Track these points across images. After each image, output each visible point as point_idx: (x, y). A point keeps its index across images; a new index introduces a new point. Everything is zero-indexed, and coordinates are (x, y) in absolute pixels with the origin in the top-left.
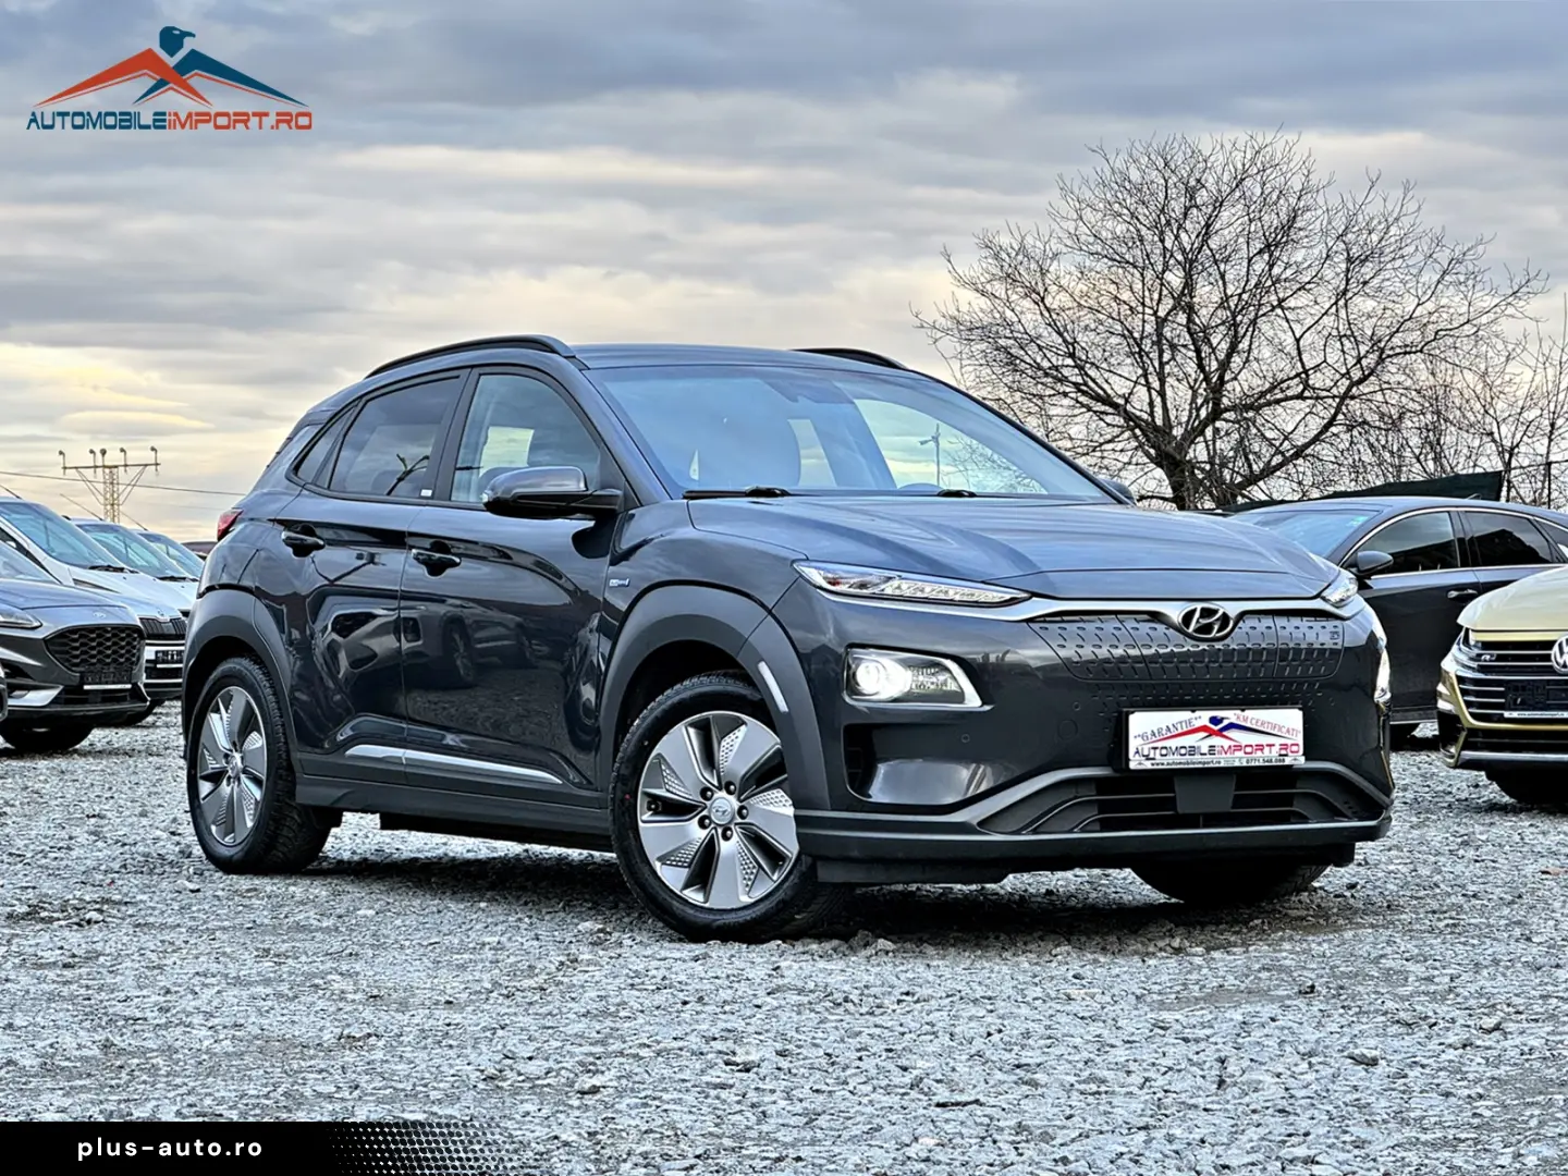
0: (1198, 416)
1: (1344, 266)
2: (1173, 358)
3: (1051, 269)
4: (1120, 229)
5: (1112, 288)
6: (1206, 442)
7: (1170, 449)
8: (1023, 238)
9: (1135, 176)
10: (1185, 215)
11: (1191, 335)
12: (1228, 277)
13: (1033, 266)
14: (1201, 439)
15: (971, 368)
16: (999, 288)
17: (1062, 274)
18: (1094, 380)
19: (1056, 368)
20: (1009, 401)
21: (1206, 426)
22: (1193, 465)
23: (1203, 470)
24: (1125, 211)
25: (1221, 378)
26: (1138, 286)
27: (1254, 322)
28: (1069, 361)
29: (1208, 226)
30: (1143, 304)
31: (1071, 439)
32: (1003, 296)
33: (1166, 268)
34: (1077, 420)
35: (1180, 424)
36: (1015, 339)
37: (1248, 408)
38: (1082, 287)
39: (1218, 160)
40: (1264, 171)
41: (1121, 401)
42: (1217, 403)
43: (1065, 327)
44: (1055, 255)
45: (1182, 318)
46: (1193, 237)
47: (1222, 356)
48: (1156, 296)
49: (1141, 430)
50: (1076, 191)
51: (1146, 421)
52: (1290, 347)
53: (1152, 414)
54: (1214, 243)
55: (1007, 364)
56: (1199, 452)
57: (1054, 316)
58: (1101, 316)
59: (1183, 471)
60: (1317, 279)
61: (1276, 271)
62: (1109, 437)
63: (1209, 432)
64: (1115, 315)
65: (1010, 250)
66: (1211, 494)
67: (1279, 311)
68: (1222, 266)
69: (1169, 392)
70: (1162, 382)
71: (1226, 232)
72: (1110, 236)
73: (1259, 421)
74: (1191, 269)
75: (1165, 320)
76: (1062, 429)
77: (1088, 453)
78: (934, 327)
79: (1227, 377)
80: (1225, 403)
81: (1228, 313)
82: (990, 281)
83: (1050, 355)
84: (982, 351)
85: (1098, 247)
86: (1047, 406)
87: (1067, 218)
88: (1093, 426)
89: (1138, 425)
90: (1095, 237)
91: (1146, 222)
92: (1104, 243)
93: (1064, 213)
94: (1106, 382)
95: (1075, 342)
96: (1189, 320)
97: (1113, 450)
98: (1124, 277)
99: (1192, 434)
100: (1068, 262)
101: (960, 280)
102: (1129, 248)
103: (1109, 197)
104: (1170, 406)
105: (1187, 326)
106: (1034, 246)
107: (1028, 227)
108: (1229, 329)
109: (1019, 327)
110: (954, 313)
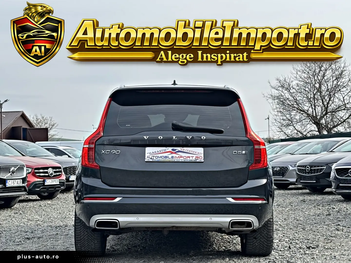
0: (323, 114)
2: (317, 102)
3: (291, 84)
4: (306, 76)
5: (304, 88)
6: (324, 119)
7: (317, 121)
8: (285, 78)
9: (308, 65)
10: (319, 73)
11: (321, 97)
12: (329, 85)
14: (323, 118)
15: (275, 105)
16: (280, 89)
17: (293, 85)
18: (301, 107)
19: (293, 105)
20: (283, 112)
21: (324, 116)
22: (322, 124)
23: (324, 125)
24: (306, 72)
25: (327, 106)
26: (309, 87)
27: (334, 94)
28: (295, 103)
29: (324, 74)
30: (311, 91)
31: (296, 119)
33: (315, 83)
34: (297, 115)
35: (319, 116)
36: (284, 99)
37: (333, 112)
38: (298, 88)
40: (335, 63)
41: (306, 111)
42: (327, 111)
43: (294, 97)
44: (292, 81)
45: (319, 94)
46: (321, 77)
47: (327, 101)
48: (313, 89)
49: (311, 117)
50: (296, 68)
52: (342, 99)
53: (313, 114)
54: (325, 78)
55: (282, 104)
56: (323, 121)
57: (292, 94)
58: (302, 94)
59: (320, 125)
60: (347, 85)
61: (338, 84)
62: (303, 119)
63: (325, 117)
64: (305, 93)
65: (283, 81)
66: (326, 130)
67: (339, 92)
68: (327, 83)
69: (316, 109)
70: (315, 106)
71: (328, 76)
72: (303, 77)
73: (336, 115)
74: (320, 84)
75: (315, 94)
76: (294, 117)
77: (300, 122)
78: (267, 97)
79: (329, 105)
80: (328, 111)
81: (329, 92)
82: (278, 87)
83: (291, 102)
84: (277, 102)
85: (301, 80)
86: (291, 112)
87: (294, 74)
88: (300, 116)
89: (310, 116)
90: (300, 77)
91: (311, 74)
92: (302, 79)
93: (294, 73)
94: (303, 107)
95: (296, 99)
96: (320, 94)
97: (305, 121)
98: (307, 85)
99: (322, 118)
100: (294, 83)
101: (272, 87)
102: (307, 80)
103: (303, 69)
104: (317, 112)
105: (320, 95)
106: (287, 80)
107: (286, 76)
108: (329, 96)
109: (285, 97)
110: (271, 94)
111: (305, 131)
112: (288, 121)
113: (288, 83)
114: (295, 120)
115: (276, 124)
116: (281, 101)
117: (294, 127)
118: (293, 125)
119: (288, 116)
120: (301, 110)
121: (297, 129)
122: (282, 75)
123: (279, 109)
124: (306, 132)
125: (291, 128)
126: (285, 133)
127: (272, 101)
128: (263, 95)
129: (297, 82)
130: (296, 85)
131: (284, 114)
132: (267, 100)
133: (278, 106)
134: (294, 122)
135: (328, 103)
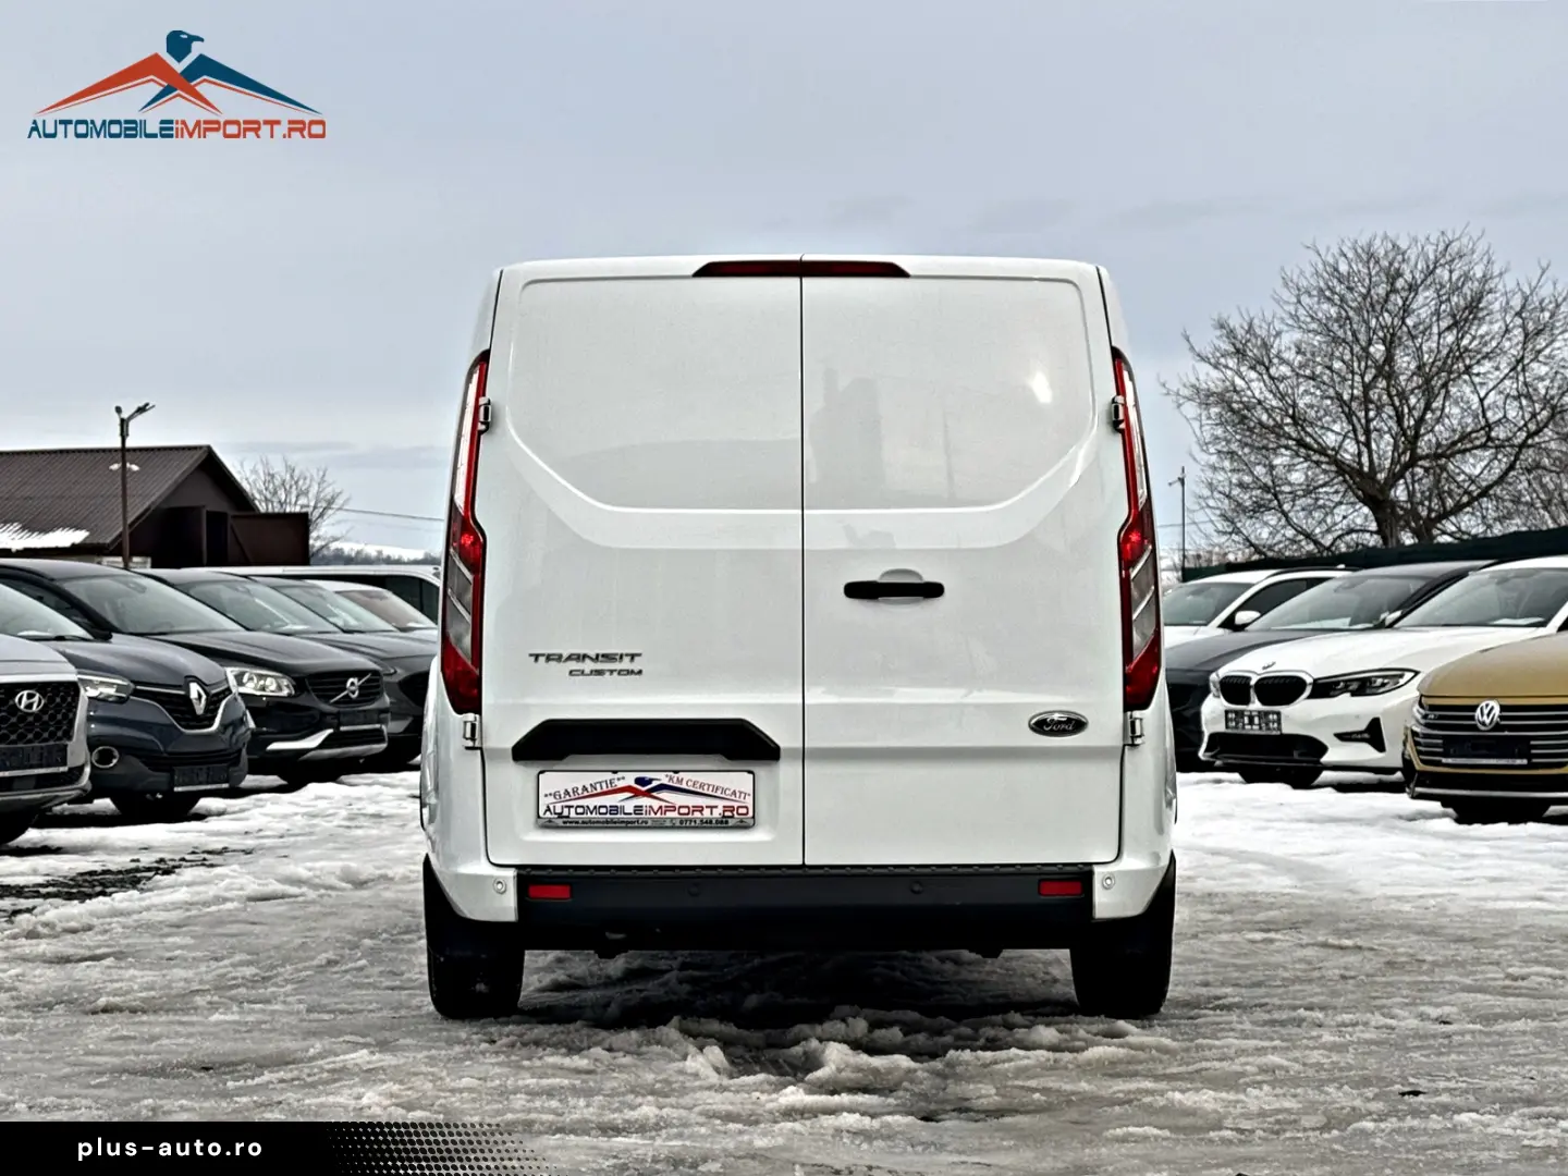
0: (1399, 462)
1: (1520, 338)
2: (1377, 415)
3: (1275, 345)
4: (1333, 311)
6: (1406, 483)
7: (1376, 491)
8: (1252, 320)
9: (1343, 268)
10: (1387, 300)
11: (1392, 397)
12: (1422, 349)
13: (1259, 342)
14: (1402, 481)
15: (1208, 428)
16: (1232, 363)
17: (1283, 349)
18: (1310, 436)
19: (1279, 426)
20: (1240, 454)
21: (1405, 471)
22: (1394, 504)
23: (1402, 507)
24: (1335, 296)
25: (1417, 432)
26: (1347, 357)
27: (1445, 385)
28: (1290, 420)
29: (1405, 306)
30: (1353, 373)
31: (1292, 484)
32: (1234, 368)
34: (1296, 467)
35: (1382, 470)
36: (1244, 403)
37: (1441, 456)
38: (1299, 358)
39: (1412, 254)
40: (1452, 261)
41: (1333, 452)
42: (1414, 452)
43: (1286, 394)
44: (1278, 334)
45: (1384, 384)
46: (1394, 316)
47: (1418, 415)
48: (1363, 364)
49: (1351, 475)
50: (1295, 280)
51: (1353, 468)
52: (1476, 407)
53: (1359, 462)
54: (1410, 322)
55: (1239, 423)
56: (1400, 493)
57: (1278, 384)
58: (1317, 383)
59: (1386, 509)
60: (1500, 349)
61: (1465, 342)
62: (1321, 482)
63: (1408, 476)
64: (1328, 381)
65: (1241, 331)
66: (1410, 527)
67: (1466, 377)
68: (1418, 341)
69: (1374, 446)
70: (1367, 432)
71: (1420, 312)
72: (1324, 317)
73: (1451, 466)
74: (1391, 343)
75: (1370, 385)
76: (1284, 476)
77: (1306, 496)
78: (1178, 394)
79: (1423, 430)
80: (1421, 452)
81: (1423, 378)
82: (1223, 356)
83: (1274, 415)
84: (1218, 413)
85: (1314, 326)
86: (1272, 457)
87: (1288, 303)
88: (1310, 473)
89: (1347, 472)
90: (1312, 317)
91: (1354, 305)
92: (1319, 322)
93: (1285, 298)
94: (1320, 436)
95: (1295, 404)
96: (1389, 385)
97: (1328, 492)
98: (1336, 349)
99: (1394, 478)
100: (1288, 339)
101: (1198, 356)
102: (1340, 327)
103: (1322, 284)
104: (1375, 456)
105: (1388, 390)
106: (1260, 327)
107: (1255, 313)
108: (1424, 391)
109: (1249, 393)
110: (1194, 381)
111: (1329, 531)
112: (1259, 491)
113: (1263, 339)
114: (1289, 488)
115: (1211, 503)
116: (1232, 410)
117: (1285, 514)
118: (1279, 505)
120: (1311, 448)
121: (1295, 521)
122: (1239, 308)
123: (1223, 443)
124: (1332, 536)
125: (1272, 518)
126: (1247, 539)
127: (1199, 411)
128: (1164, 385)
129: (1297, 335)
130: (1294, 350)
131: (1245, 464)
132: (1179, 406)
133: (1219, 431)
134: (1285, 496)
135: (1421, 421)
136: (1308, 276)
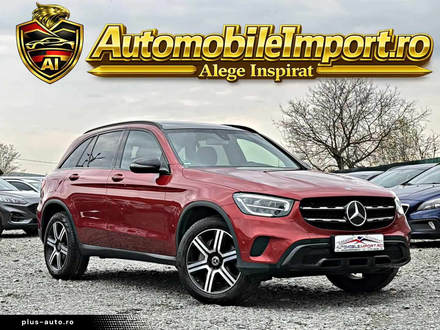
0: (344, 145)
1: (380, 108)
2: (338, 131)
3: (307, 109)
4: (324, 99)
5: (322, 113)
7: (337, 153)
8: (300, 101)
10: (341, 95)
11: (342, 125)
12: (352, 110)
13: (302, 108)
14: (345, 151)
15: (287, 134)
16: (294, 114)
17: (309, 110)
18: (318, 137)
19: (308, 134)
20: (296, 142)
22: (343, 158)
23: (345, 159)
24: (325, 94)
26: (329, 113)
27: (358, 122)
28: (311, 132)
29: (346, 97)
30: (330, 118)
31: (312, 151)
32: (295, 116)
33: (336, 108)
34: (313, 146)
35: (339, 147)
36: (298, 127)
37: (356, 143)
38: (314, 113)
39: (349, 82)
40: (360, 84)
41: (325, 142)
42: (349, 142)
43: (311, 124)
44: (308, 106)
45: (340, 121)
46: (343, 101)
47: (350, 130)
48: (333, 115)
50: (313, 89)
51: (331, 147)
52: (367, 128)
53: (332, 145)
54: (348, 102)
55: (296, 133)
56: (344, 154)
57: (308, 121)
58: (319, 121)
59: (340, 159)
60: (374, 111)
61: (364, 109)
62: (321, 151)
63: (347, 149)
64: (323, 120)
65: (296, 104)
66: (347, 165)
67: (364, 119)
68: (350, 108)
69: (337, 140)
70: (335, 137)
71: (350, 99)
73: (360, 147)
74: (342, 108)
75: (335, 121)
76: (310, 149)
77: (316, 155)
78: (278, 124)
79: (351, 135)
80: (351, 142)
81: (351, 120)
82: (291, 112)
83: (306, 131)
84: (290, 130)
85: (318, 104)
86: (306, 143)
88: (317, 148)
89: (329, 148)
90: (318, 101)
91: (331, 97)
92: (320, 102)
93: (310, 95)
94: (321, 137)
95: (313, 127)
96: (342, 121)
97: (323, 154)
98: (325, 111)
99: (343, 150)
100: (311, 107)
101: (284, 112)
102: (326, 104)
103: (321, 91)
104: (337, 143)
105: (341, 123)
106: (303, 103)
107: (301, 99)
108: (352, 124)
109: (299, 124)
110: (283, 120)
112: (302, 154)
114: (311, 153)
116: (294, 129)
117: (310, 161)
118: (308, 158)
119: (302, 147)
120: (318, 141)
121: (313, 163)
122: (296, 98)
123: (292, 139)
124: (324, 167)
127: (284, 129)
128: (273, 121)
131: (298, 146)
132: (278, 127)
133: (290, 135)
134: (310, 155)
135: (350, 133)
136: (317, 88)
